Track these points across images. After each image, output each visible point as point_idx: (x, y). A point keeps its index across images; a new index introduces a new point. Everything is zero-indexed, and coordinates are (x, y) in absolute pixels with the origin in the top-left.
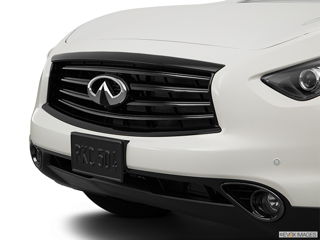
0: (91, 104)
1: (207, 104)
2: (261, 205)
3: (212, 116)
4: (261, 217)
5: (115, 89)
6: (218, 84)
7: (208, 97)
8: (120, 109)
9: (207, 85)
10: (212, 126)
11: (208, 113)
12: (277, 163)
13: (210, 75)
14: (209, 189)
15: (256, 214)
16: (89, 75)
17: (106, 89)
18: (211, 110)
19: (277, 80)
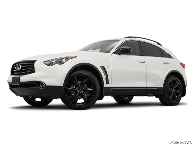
5: (19, 67)
8: (20, 71)
12: (44, 78)
13: (34, 62)
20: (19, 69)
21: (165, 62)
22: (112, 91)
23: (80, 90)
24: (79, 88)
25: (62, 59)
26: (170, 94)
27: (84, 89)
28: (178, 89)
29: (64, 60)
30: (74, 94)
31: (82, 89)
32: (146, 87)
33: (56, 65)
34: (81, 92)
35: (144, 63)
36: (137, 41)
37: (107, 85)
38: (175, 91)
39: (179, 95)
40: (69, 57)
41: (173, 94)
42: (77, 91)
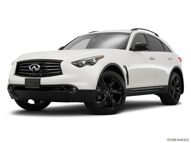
0: (31, 72)
1: (60, 69)
2: (72, 90)
4: (72, 93)
5: (37, 67)
6: (62, 65)
7: (60, 68)
8: (38, 72)
9: (60, 65)
10: (61, 73)
11: (60, 71)
12: (75, 81)
13: (60, 62)
14: (60, 88)
15: (71, 92)
16: (30, 65)
19: (75, 63)
20: (37, 70)
21: (169, 57)
22: (130, 92)
23: (108, 94)
24: (106, 91)
25: (92, 59)
26: (172, 91)
27: (111, 92)
28: (178, 87)
29: (95, 61)
30: (100, 98)
31: (109, 92)
32: (156, 87)
33: (87, 67)
34: (108, 95)
35: (154, 60)
36: (144, 34)
37: (127, 87)
38: (175, 89)
39: (178, 93)
40: (98, 57)
41: (174, 92)
42: (104, 94)
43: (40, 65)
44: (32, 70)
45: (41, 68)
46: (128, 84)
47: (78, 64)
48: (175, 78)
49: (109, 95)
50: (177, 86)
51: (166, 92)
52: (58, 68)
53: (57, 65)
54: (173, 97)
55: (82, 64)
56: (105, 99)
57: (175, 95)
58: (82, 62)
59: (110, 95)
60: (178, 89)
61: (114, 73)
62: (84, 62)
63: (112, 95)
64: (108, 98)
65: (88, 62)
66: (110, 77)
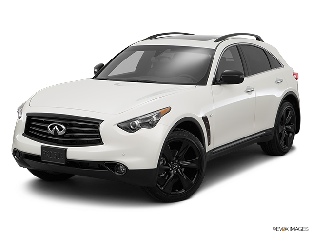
0: (50, 135)
1: (98, 134)
2: (118, 170)
3: (100, 139)
4: (118, 174)
5: (61, 129)
7: (99, 132)
8: (63, 136)
9: (98, 127)
10: (100, 142)
11: (98, 138)
12: (124, 155)
13: (99, 124)
14: (99, 165)
15: (116, 173)
16: (49, 123)
17: (57, 128)
18: (100, 136)
19: (123, 125)
20: (60, 133)
21: (278, 79)
23: (176, 168)
24: (173, 163)
25: (150, 118)
26: (281, 134)
27: (181, 165)
29: (155, 119)
30: (163, 175)
31: (179, 164)
32: (254, 135)
33: (144, 131)
34: (177, 170)
35: (253, 92)
36: (237, 46)
37: (208, 148)
38: (286, 128)
39: (290, 134)
40: (160, 112)
41: (284, 134)
42: (171, 169)
43: (65, 125)
44: (52, 132)
45: (67, 131)
46: (209, 144)
47: (129, 126)
48: (287, 111)
49: (179, 170)
50: (289, 124)
51: (271, 138)
52: (95, 132)
53: (94, 127)
54: (282, 143)
55: (134, 126)
56: (172, 176)
57: (285, 140)
58: (135, 122)
59: (181, 170)
60: (290, 128)
61: (186, 135)
62: (137, 123)
63: (183, 170)
64: (177, 175)
65: (144, 123)
66: (180, 141)
